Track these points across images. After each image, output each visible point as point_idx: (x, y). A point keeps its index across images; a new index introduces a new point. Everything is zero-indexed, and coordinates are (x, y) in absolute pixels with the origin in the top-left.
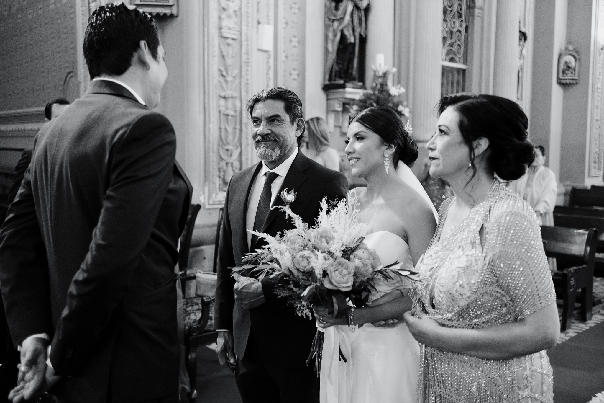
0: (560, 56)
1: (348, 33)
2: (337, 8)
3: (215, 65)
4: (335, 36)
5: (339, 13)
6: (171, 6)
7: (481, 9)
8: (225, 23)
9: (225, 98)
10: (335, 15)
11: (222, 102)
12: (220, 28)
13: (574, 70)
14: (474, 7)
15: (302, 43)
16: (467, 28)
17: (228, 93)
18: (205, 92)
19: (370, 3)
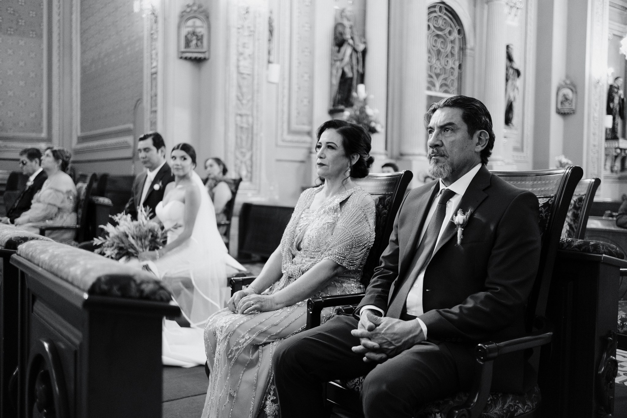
0: (559, 90)
1: (347, 70)
2: (339, 51)
3: (233, 93)
4: (337, 72)
5: (340, 55)
6: (204, 53)
7: (472, 49)
8: (242, 63)
9: (241, 115)
10: (337, 57)
11: (239, 118)
12: (238, 67)
13: (572, 101)
14: (466, 49)
15: (312, 77)
16: (460, 67)
17: (243, 112)
18: (226, 111)
19: (367, 47)
